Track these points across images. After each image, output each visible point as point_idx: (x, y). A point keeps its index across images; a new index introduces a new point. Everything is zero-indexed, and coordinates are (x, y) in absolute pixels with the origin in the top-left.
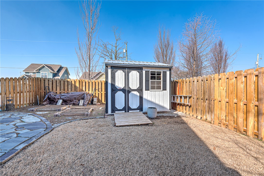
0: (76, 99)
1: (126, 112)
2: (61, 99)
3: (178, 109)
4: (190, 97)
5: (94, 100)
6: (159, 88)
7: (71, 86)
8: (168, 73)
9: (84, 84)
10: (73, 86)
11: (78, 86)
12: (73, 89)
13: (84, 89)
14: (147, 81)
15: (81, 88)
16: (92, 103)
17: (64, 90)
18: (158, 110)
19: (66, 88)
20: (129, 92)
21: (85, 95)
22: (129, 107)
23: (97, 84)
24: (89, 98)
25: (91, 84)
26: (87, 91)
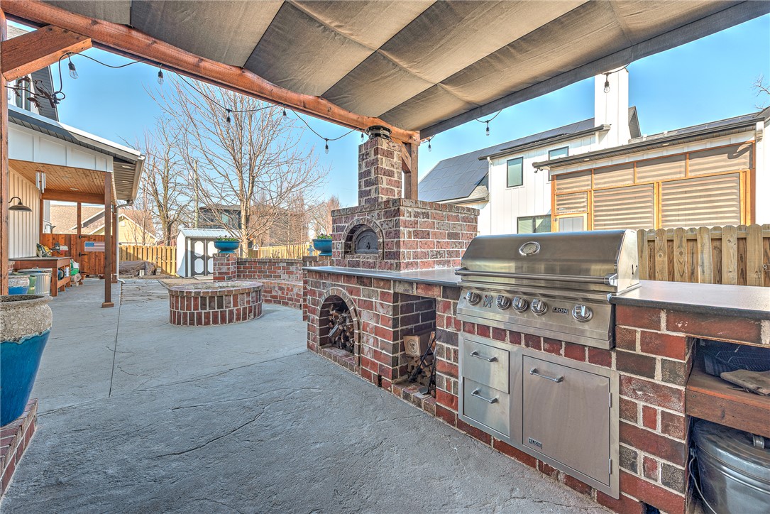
0: (134, 270)
1: (204, 275)
9: (140, 251)
10: (124, 254)
11: (132, 253)
12: (124, 256)
13: (140, 256)
15: (136, 255)
16: (154, 274)
20: (207, 259)
21: (146, 264)
22: (208, 272)
23: (159, 251)
24: (152, 268)
25: (150, 251)
26: (145, 259)
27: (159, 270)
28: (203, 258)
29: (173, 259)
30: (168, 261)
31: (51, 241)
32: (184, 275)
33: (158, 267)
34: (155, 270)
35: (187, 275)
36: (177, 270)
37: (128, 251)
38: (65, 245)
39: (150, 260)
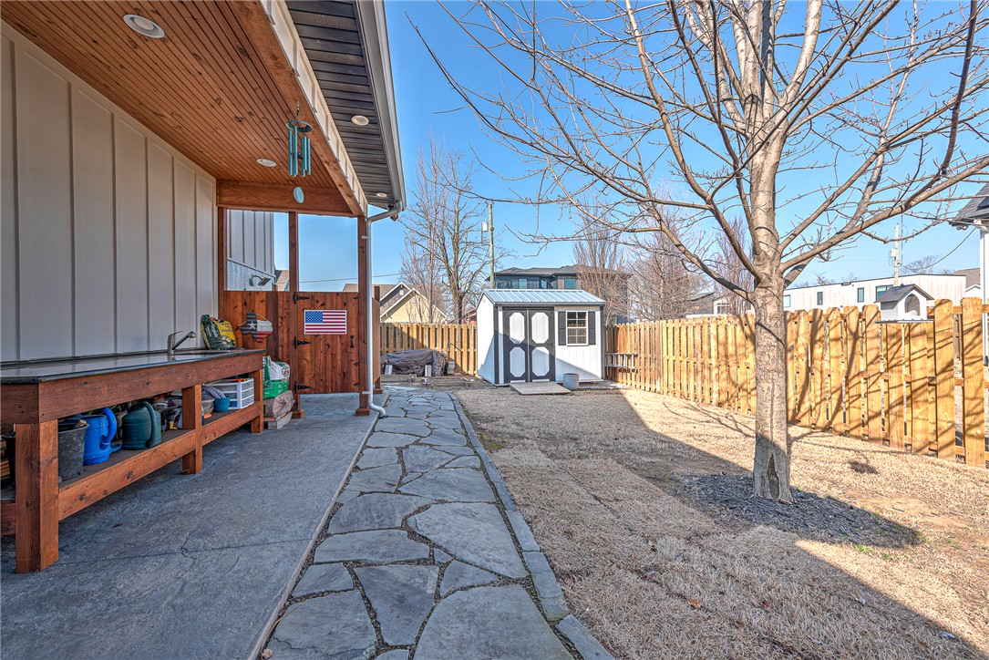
0: (417, 364)
1: (527, 381)
2: (389, 363)
3: (619, 379)
4: (636, 356)
5: (450, 366)
6: (582, 340)
7: (402, 337)
8: (598, 314)
9: (426, 332)
10: (405, 338)
11: (415, 337)
12: (405, 343)
13: (426, 343)
14: (562, 329)
15: (420, 340)
16: (445, 373)
17: (388, 347)
18: (582, 379)
19: (391, 341)
20: (532, 348)
21: (434, 355)
22: (532, 374)
23: (452, 332)
24: (442, 362)
25: (439, 332)
26: (432, 347)
27: (452, 366)
28: (523, 345)
29: (471, 347)
30: (464, 350)
31: (240, 309)
32: (491, 379)
33: (450, 359)
34: (447, 364)
35: (497, 380)
36: (479, 367)
37: (411, 334)
38: (267, 318)
39: (438, 349)
